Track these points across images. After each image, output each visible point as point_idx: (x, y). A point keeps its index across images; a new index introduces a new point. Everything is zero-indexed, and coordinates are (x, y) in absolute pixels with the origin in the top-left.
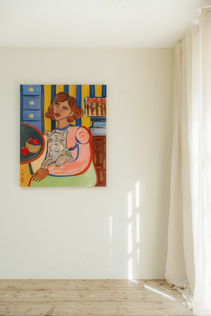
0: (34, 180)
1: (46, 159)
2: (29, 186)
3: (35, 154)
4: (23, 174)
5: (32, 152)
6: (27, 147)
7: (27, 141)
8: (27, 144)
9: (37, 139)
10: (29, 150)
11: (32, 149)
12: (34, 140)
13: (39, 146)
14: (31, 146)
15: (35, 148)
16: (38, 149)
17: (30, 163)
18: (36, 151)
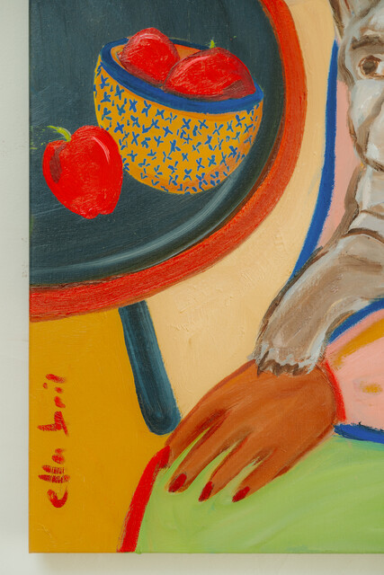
0: (178, 484)
1: (309, 255)
2: (129, 544)
3: (195, 202)
4: (59, 423)
5: (157, 187)
6: (111, 132)
7: (102, 64)
8: (106, 99)
9: (212, 44)
10: (129, 160)
11: (166, 147)
12: (183, 52)
13: (237, 117)
14: (145, 121)
15: (192, 136)
16: (231, 148)
17: (143, 303)
18: (208, 170)
